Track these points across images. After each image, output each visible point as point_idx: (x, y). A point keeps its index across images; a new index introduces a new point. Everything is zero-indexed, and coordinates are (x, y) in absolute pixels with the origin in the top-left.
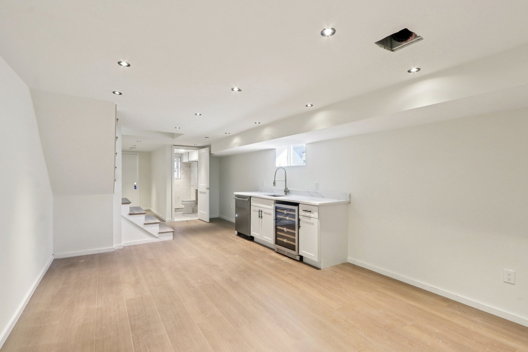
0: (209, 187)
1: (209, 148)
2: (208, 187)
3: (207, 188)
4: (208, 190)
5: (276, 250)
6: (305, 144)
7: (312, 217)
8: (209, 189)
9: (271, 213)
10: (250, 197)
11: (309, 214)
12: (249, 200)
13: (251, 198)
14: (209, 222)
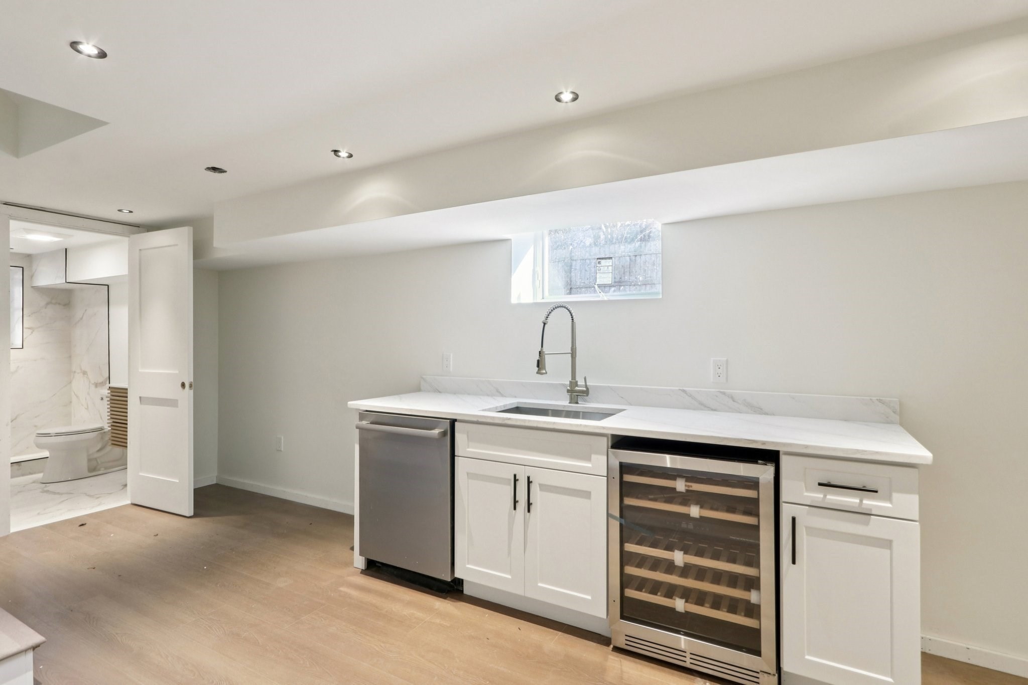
0: (192, 380)
1: (191, 228)
2: (188, 379)
3: (183, 385)
4: (188, 393)
5: (621, 642)
6: (660, 225)
7: (873, 513)
8: (191, 386)
9: (589, 490)
10: (453, 422)
11: (857, 501)
12: (444, 434)
13: (457, 424)
14: (192, 514)
